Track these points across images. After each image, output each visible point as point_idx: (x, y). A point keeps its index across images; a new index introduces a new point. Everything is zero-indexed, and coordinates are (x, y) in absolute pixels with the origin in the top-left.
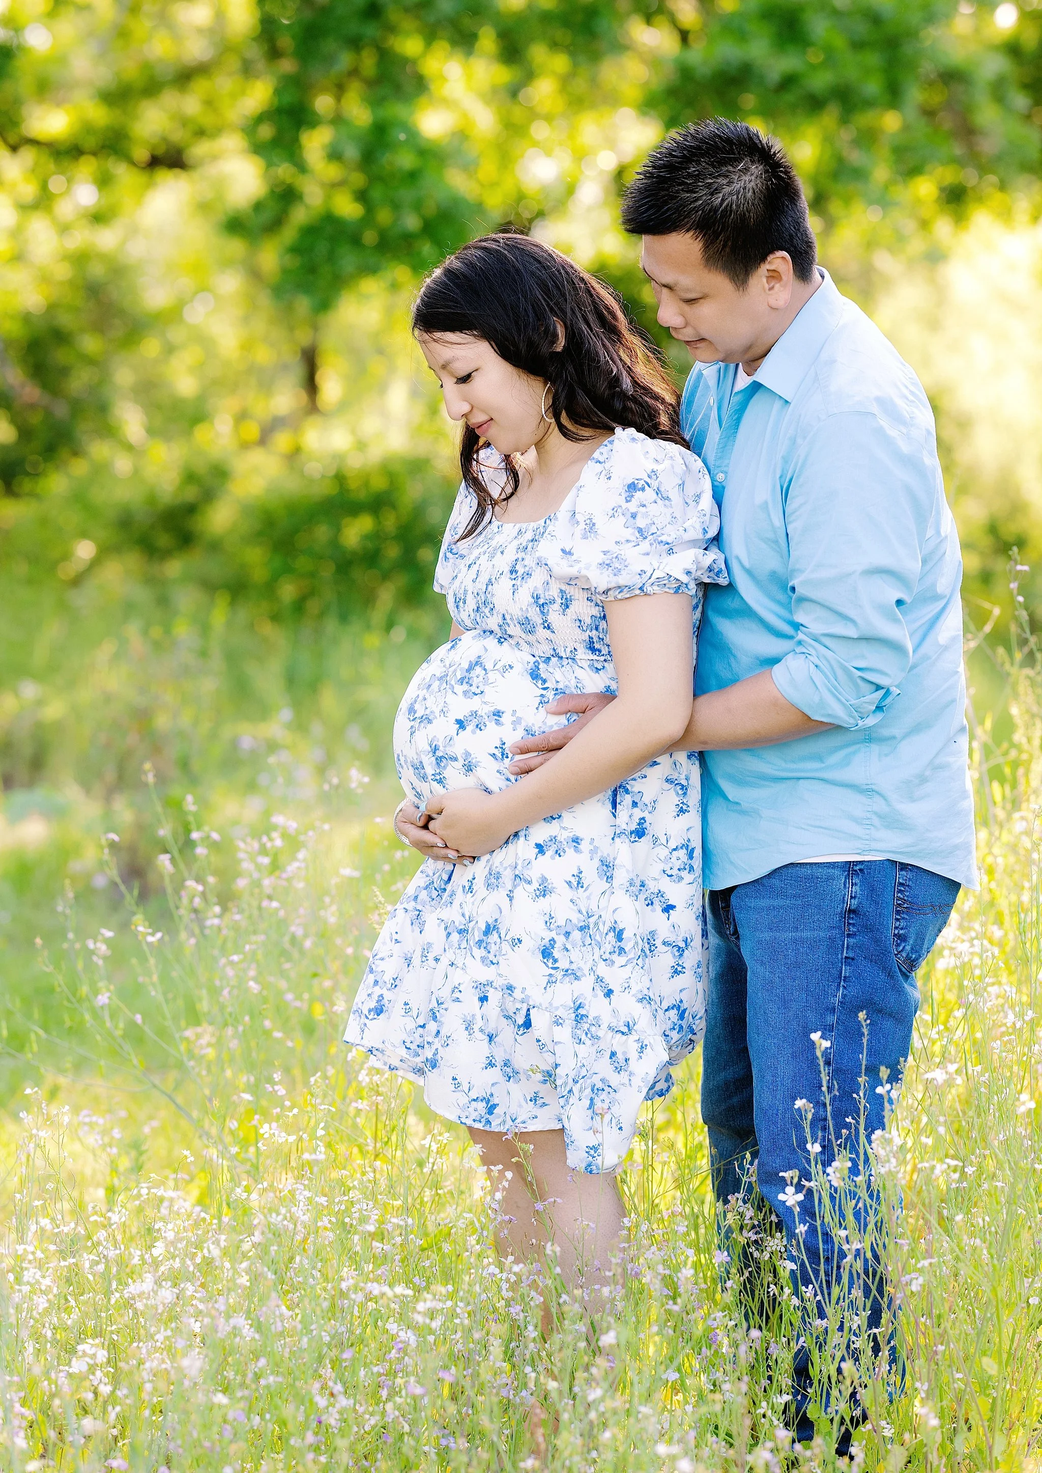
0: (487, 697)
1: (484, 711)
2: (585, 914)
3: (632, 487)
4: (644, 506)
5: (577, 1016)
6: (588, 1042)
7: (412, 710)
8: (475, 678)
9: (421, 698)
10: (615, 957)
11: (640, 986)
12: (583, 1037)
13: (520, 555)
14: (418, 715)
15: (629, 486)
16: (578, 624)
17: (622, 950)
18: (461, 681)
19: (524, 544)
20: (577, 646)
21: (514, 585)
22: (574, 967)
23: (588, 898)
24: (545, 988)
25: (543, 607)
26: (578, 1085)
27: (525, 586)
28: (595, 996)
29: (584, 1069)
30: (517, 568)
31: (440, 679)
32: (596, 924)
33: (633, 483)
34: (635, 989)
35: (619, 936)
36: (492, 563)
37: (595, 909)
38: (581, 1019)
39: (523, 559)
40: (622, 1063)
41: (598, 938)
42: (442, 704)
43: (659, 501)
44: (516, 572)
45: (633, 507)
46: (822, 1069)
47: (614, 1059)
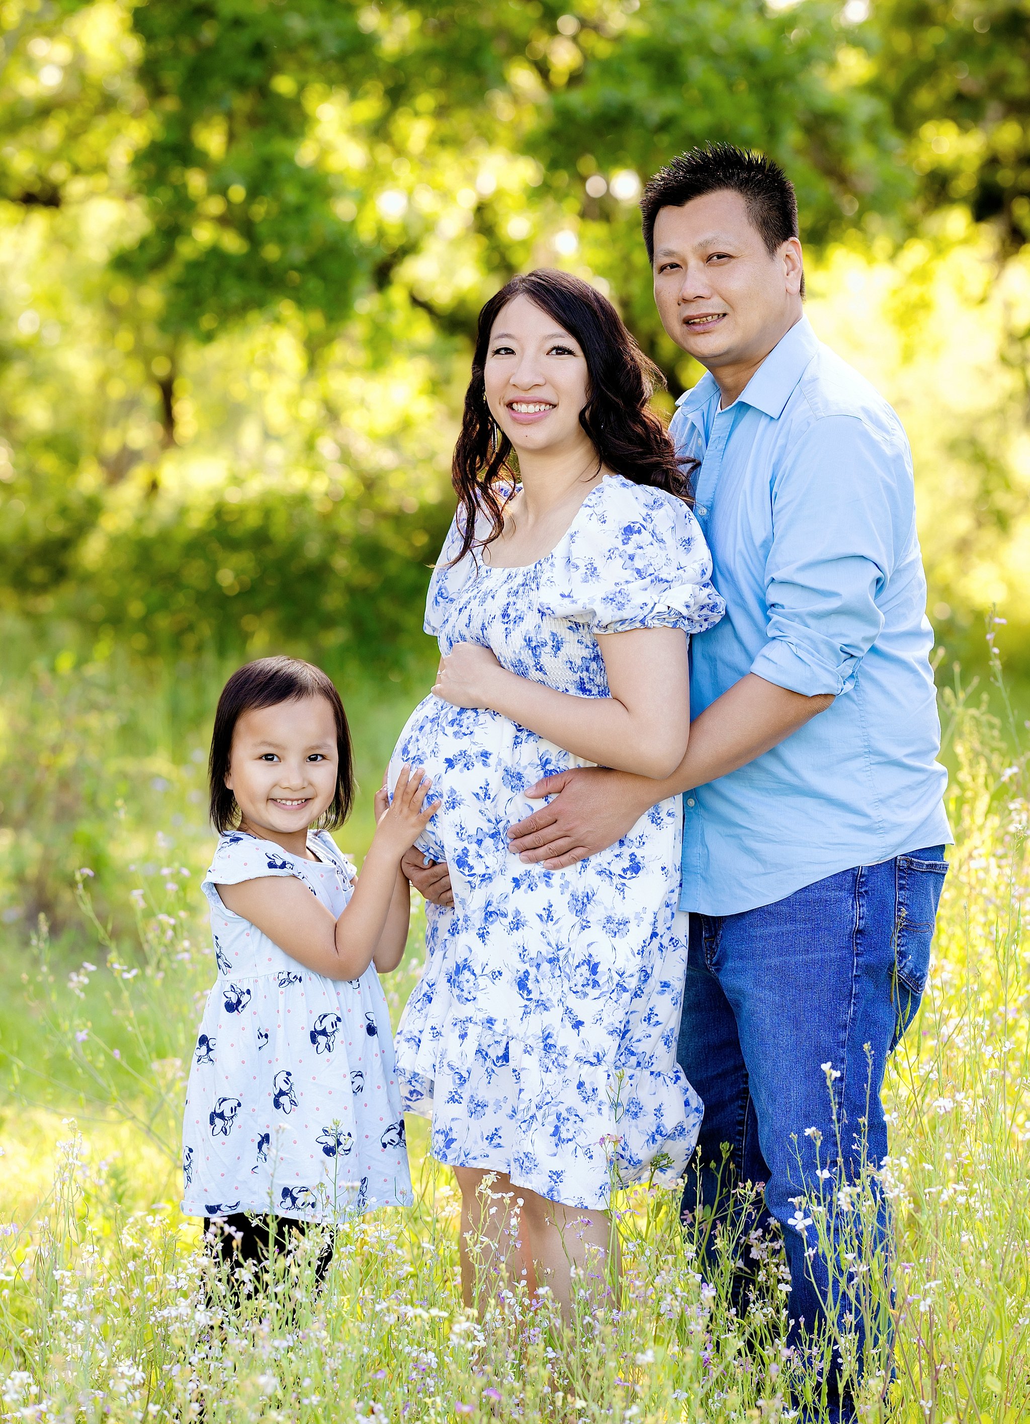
0: (476, 738)
1: (473, 750)
2: (555, 946)
3: (629, 530)
4: (641, 548)
5: (546, 1045)
6: (554, 1070)
7: (405, 751)
8: (465, 720)
9: (414, 739)
10: (588, 989)
11: (612, 1019)
12: (550, 1066)
13: (512, 599)
14: (411, 756)
15: (626, 529)
16: (569, 665)
17: (596, 984)
18: (452, 723)
19: (515, 588)
20: (569, 686)
21: (506, 629)
22: (543, 998)
23: (558, 931)
24: (522, 1019)
25: (534, 649)
26: (542, 1111)
27: (518, 630)
28: (564, 1027)
29: (549, 1096)
30: (509, 611)
31: (433, 720)
32: (566, 956)
33: (629, 526)
34: (607, 1021)
35: (594, 969)
36: (484, 607)
37: (565, 942)
38: (550, 1048)
39: (515, 604)
40: (590, 1093)
41: (567, 970)
42: (433, 745)
43: (654, 543)
44: (509, 616)
45: (630, 549)
46: (832, 1099)
47: (582, 1089)
